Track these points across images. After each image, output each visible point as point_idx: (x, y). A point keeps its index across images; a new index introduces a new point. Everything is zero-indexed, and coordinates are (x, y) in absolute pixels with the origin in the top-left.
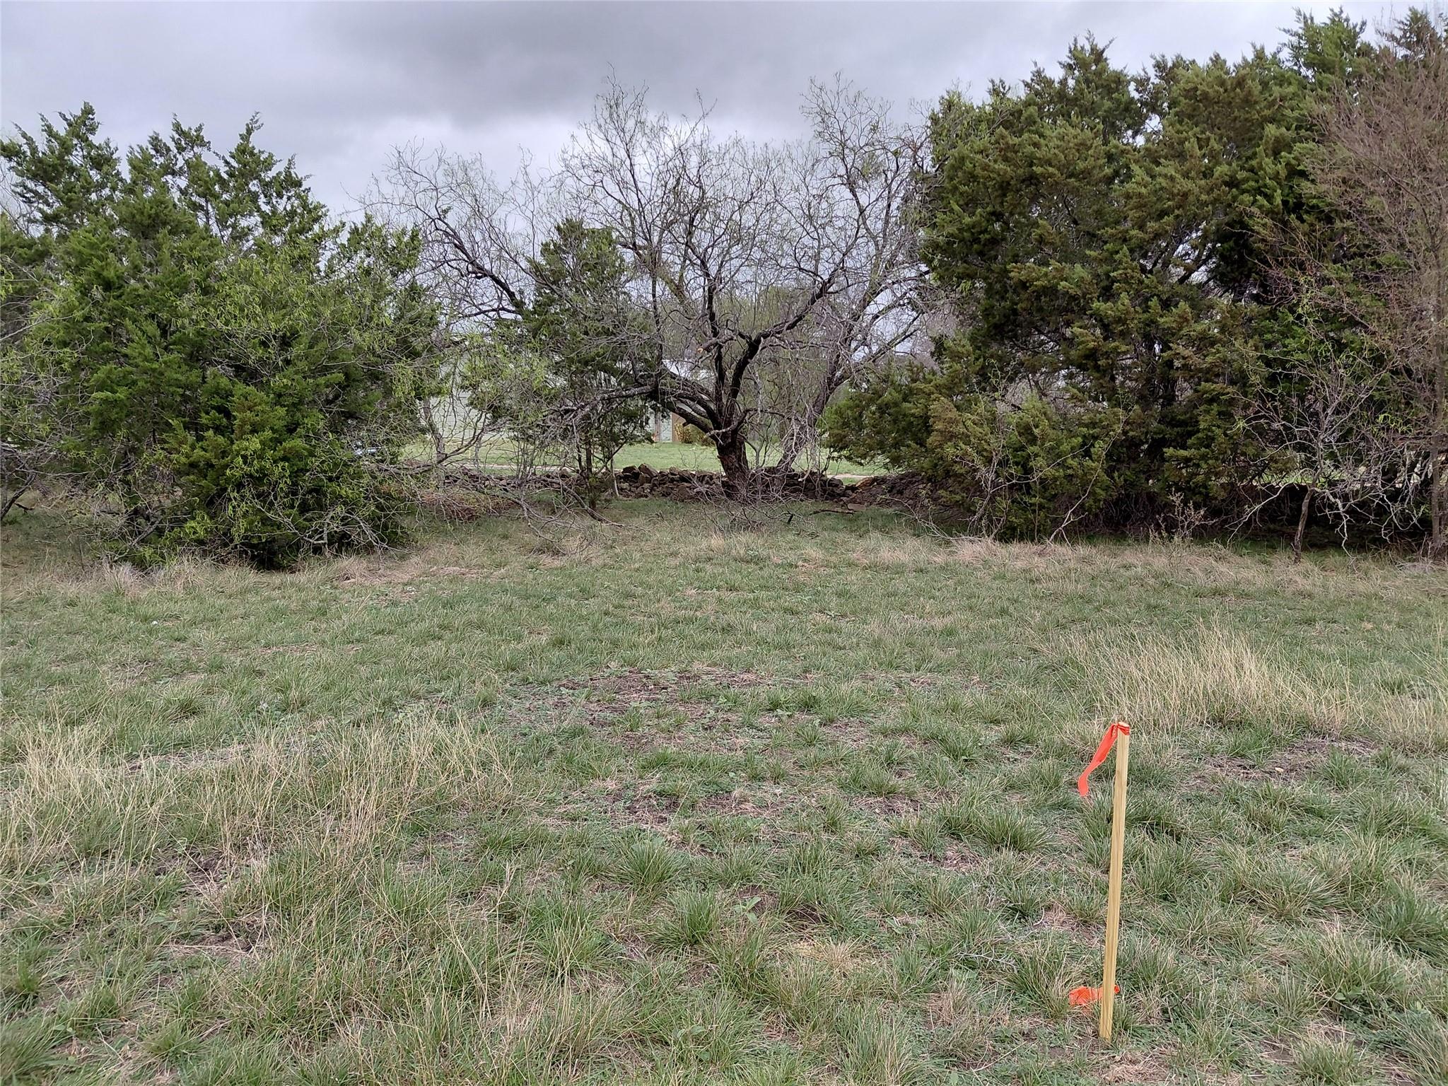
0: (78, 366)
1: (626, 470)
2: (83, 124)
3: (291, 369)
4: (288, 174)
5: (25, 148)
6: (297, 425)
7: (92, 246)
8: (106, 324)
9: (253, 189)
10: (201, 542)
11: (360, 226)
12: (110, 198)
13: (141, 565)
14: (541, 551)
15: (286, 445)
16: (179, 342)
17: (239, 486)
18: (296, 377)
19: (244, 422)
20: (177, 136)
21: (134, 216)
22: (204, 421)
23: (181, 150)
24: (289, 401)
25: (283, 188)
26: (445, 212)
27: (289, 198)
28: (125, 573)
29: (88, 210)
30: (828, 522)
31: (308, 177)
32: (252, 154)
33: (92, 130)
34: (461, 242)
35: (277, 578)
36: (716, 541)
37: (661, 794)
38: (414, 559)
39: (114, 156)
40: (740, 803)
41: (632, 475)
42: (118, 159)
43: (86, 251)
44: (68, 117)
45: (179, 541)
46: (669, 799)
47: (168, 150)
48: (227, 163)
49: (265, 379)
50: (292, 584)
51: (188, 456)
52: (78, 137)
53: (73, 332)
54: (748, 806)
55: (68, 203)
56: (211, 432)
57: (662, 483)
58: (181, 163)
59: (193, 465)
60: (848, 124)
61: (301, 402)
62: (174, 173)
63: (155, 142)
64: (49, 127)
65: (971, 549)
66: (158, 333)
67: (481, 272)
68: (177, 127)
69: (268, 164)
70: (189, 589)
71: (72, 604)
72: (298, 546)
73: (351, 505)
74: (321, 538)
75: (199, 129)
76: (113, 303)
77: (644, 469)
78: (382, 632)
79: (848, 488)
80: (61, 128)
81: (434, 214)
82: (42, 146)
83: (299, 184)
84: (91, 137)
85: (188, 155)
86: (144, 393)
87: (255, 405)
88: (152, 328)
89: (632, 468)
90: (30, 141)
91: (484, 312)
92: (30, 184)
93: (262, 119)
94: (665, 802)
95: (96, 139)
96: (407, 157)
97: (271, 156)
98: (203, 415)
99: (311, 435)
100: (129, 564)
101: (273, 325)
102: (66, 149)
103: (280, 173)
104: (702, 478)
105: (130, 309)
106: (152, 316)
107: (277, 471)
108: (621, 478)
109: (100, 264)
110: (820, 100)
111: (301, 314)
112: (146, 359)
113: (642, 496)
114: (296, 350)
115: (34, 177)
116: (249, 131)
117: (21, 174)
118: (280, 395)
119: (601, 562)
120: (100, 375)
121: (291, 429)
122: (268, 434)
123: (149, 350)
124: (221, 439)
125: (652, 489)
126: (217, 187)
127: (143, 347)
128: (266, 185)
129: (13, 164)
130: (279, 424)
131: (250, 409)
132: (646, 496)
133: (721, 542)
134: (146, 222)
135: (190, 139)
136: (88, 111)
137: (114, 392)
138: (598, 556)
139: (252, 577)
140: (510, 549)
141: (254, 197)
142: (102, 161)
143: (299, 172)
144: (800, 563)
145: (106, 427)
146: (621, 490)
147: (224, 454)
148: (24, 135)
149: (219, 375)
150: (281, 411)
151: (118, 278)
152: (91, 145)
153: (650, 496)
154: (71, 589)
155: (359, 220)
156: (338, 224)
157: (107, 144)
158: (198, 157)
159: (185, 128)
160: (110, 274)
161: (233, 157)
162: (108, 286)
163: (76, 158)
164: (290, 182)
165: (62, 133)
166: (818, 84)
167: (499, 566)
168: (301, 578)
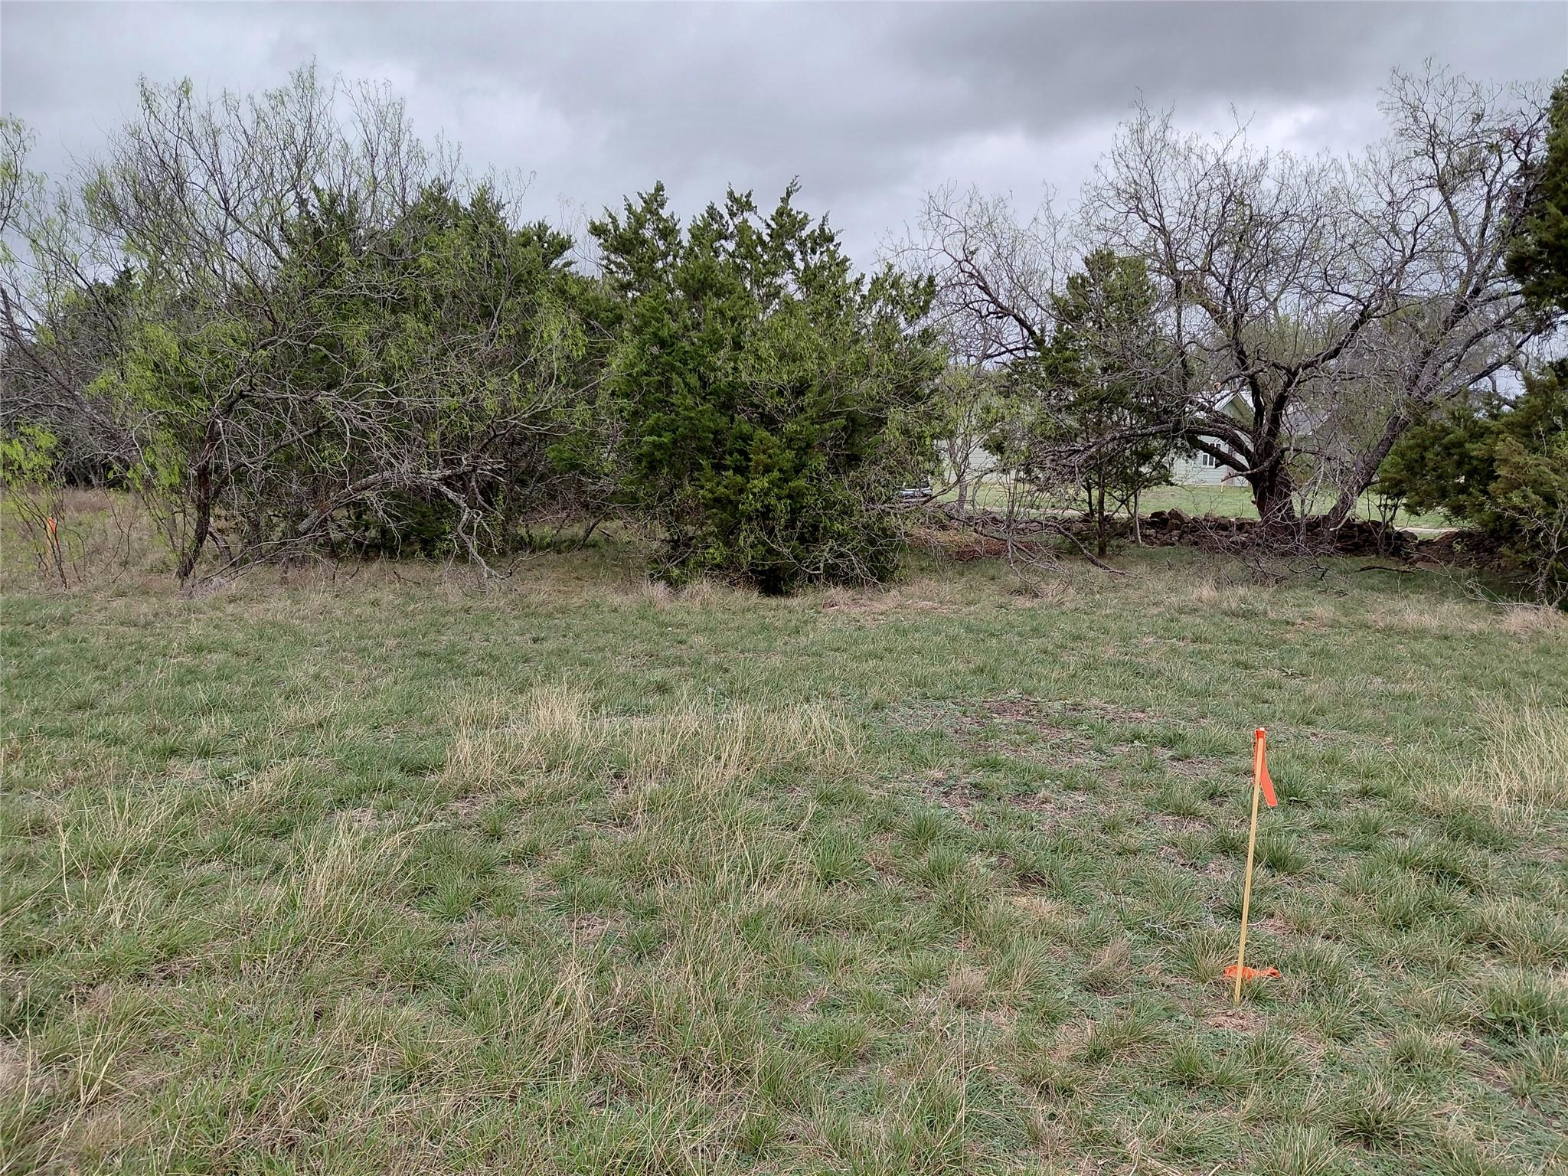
0: (635, 414)
1: (1154, 515)
2: (655, 200)
3: (801, 416)
4: (822, 230)
5: (610, 226)
6: (804, 466)
7: (653, 309)
8: (659, 378)
9: (789, 248)
10: (719, 566)
11: (881, 276)
12: (672, 266)
13: (673, 584)
14: (1018, 592)
15: (792, 484)
16: (714, 393)
17: (750, 519)
18: (805, 423)
19: (758, 464)
20: (730, 203)
21: (687, 281)
22: (728, 463)
23: (732, 215)
24: (797, 445)
25: (817, 244)
26: (973, 253)
27: (822, 253)
28: (660, 590)
29: (653, 277)
30: (1374, 581)
31: (839, 232)
32: (789, 215)
33: (662, 206)
34: (985, 283)
35: (773, 602)
36: (1207, 592)
37: (975, 786)
38: (893, 592)
39: (677, 227)
40: (1043, 803)
41: (1161, 521)
42: (679, 231)
43: (648, 314)
44: (644, 195)
45: (701, 565)
46: (981, 792)
47: (722, 217)
48: (768, 226)
49: (780, 426)
50: (785, 607)
51: (711, 491)
52: (650, 212)
53: (632, 385)
54: (1048, 806)
55: (638, 272)
56: (731, 472)
57: (1194, 530)
58: (731, 228)
59: (717, 500)
60: (1439, 118)
61: (809, 446)
62: (726, 238)
63: (711, 211)
64: (630, 205)
65: (1520, 617)
66: (698, 384)
67: (1003, 312)
68: (731, 194)
69: (803, 224)
70: (705, 604)
71: (615, 610)
72: (795, 574)
73: (842, 538)
74: (818, 569)
75: (749, 195)
76: (665, 358)
77: (1175, 514)
78: (837, 650)
79: (1421, 543)
80: (638, 206)
81: (961, 256)
82: (623, 224)
83: (831, 239)
84: (661, 211)
85: (738, 220)
86: (684, 438)
87: (768, 448)
88: (693, 380)
89: (1162, 513)
90: (614, 220)
91: (1011, 351)
92: (613, 257)
93: (800, 182)
94: (976, 792)
95: (665, 213)
96: (940, 202)
97: (806, 216)
98: (727, 457)
99: (814, 475)
100: (663, 582)
101: (785, 377)
102: (640, 223)
103: (814, 231)
104: (1241, 527)
105: (678, 364)
106: (694, 370)
107: (781, 506)
108: (1147, 523)
109: (657, 325)
110: (1403, 93)
111: (811, 366)
112: (686, 409)
113: (1167, 544)
114: (808, 398)
115: (616, 251)
116: (789, 194)
117: (606, 249)
118: (791, 440)
119: (1072, 606)
120: (651, 421)
121: (798, 469)
122: (776, 474)
123: (689, 401)
124: (739, 478)
125: (1180, 537)
126: (759, 249)
127: (685, 398)
128: (802, 243)
129: (602, 241)
130: (787, 466)
131: (764, 452)
132: (1173, 544)
133: (1214, 594)
134: (696, 286)
135: (742, 204)
136: (660, 188)
137: (660, 436)
138: (1072, 598)
139: (755, 597)
140: (990, 589)
141: (790, 256)
142: (667, 232)
143: (831, 227)
144: (1299, 621)
145: (653, 467)
146: (1145, 536)
147: (741, 491)
148: (610, 216)
149: (743, 422)
150: (790, 454)
151: (670, 337)
152: (660, 219)
153: (1177, 544)
154: (617, 600)
155: (880, 270)
156: (859, 276)
157: (672, 217)
158: (745, 221)
159: (737, 195)
160: (664, 333)
161: (773, 219)
162: (663, 344)
163: (647, 233)
164: (825, 238)
165: (639, 210)
166: (1402, 74)
167: (969, 604)
168: (793, 602)
